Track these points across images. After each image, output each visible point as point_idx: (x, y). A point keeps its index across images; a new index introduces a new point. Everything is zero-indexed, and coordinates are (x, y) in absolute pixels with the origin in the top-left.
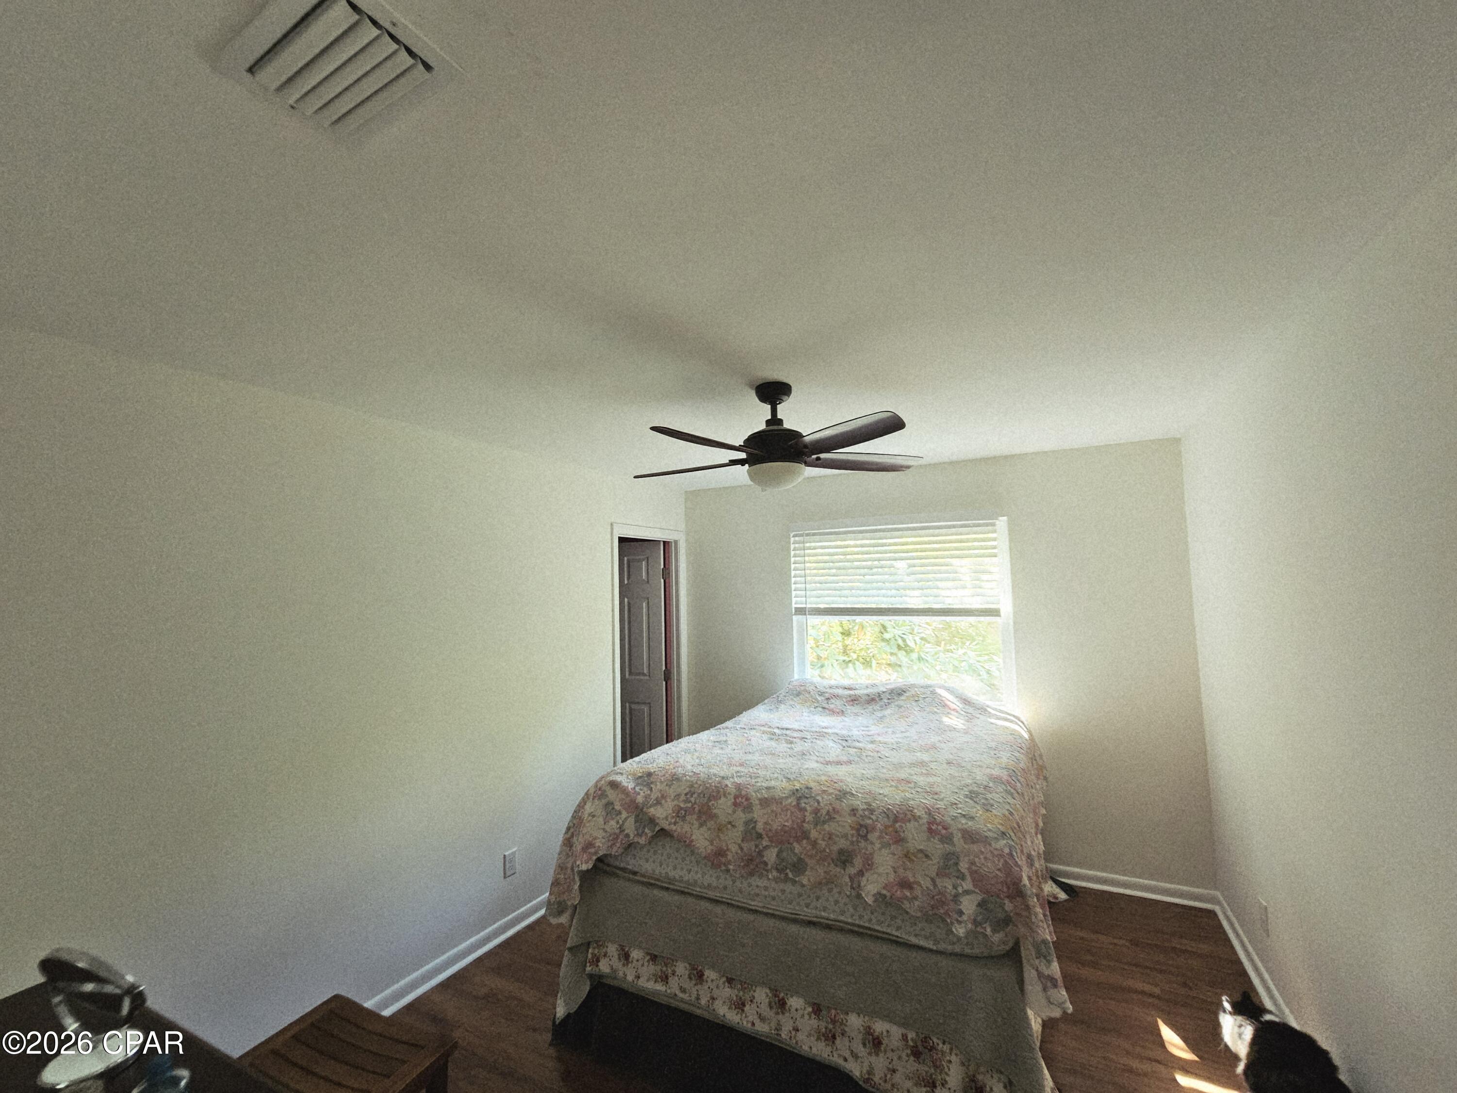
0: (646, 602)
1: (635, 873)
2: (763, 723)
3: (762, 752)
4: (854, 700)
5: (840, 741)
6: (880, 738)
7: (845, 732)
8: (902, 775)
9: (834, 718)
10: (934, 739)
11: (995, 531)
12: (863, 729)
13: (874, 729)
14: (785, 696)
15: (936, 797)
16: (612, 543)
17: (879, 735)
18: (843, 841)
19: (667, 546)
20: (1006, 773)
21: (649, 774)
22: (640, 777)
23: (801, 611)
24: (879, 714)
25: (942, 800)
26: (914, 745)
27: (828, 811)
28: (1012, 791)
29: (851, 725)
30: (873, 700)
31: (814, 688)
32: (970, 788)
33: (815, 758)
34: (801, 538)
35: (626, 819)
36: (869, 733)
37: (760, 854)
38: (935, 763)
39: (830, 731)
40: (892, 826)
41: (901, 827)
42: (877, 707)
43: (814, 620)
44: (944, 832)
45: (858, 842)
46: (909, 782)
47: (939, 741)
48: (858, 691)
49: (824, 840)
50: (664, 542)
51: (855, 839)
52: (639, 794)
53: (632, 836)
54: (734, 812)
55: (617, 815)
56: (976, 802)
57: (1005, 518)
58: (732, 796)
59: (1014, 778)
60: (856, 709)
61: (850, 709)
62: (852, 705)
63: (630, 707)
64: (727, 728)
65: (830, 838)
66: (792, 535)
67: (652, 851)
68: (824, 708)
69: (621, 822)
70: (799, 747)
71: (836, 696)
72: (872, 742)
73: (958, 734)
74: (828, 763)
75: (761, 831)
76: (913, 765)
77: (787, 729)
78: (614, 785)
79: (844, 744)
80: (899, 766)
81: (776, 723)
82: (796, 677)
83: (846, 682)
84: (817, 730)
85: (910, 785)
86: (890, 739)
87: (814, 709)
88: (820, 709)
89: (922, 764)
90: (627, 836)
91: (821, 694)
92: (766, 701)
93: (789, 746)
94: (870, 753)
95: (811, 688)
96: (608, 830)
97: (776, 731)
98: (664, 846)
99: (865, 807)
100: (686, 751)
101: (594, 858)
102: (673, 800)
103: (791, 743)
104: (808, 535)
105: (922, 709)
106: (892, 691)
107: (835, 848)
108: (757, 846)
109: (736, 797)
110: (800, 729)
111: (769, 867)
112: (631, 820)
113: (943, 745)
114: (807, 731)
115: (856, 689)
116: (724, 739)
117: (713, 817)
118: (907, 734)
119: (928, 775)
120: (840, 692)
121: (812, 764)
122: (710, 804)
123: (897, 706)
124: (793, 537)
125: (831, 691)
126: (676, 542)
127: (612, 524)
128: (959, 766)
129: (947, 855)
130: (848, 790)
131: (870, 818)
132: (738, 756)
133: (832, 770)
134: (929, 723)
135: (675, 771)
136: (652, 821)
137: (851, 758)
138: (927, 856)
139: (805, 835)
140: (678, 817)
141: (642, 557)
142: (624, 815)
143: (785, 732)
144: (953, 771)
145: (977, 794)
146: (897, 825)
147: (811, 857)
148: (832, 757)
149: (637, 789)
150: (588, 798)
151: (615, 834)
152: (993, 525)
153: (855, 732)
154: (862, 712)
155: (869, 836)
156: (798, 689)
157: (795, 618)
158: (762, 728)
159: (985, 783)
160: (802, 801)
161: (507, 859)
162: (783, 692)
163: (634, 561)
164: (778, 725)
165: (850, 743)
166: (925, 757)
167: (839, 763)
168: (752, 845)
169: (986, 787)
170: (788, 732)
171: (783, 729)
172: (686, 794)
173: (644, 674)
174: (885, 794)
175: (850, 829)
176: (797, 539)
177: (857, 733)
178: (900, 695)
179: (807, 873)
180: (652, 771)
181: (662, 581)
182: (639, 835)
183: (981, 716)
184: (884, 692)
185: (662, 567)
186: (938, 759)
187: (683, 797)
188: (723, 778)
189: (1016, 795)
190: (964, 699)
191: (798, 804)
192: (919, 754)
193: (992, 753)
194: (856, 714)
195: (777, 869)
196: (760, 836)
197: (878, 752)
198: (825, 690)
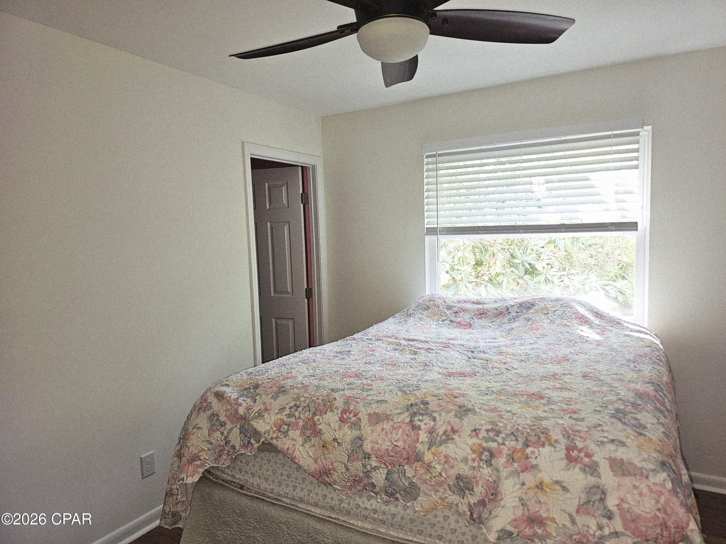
0: (288, 225)
1: (242, 487)
2: (390, 335)
3: (383, 363)
4: (482, 314)
5: (466, 352)
6: (510, 350)
7: (472, 344)
8: (533, 388)
9: (461, 330)
10: (564, 351)
11: (638, 142)
12: (489, 340)
13: (501, 341)
14: (414, 310)
15: (574, 416)
16: (244, 162)
17: (506, 347)
18: (462, 465)
19: (305, 170)
20: (651, 388)
21: (257, 386)
22: (246, 389)
23: (432, 231)
24: (507, 327)
25: (583, 420)
26: (544, 356)
27: (446, 431)
28: (662, 408)
29: (478, 336)
30: (501, 313)
31: (443, 303)
32: (616, 406)
33: (438, 369)
34: (434, 159)
35: (231, 430)
36: (496, 345)
37: (367, 474)
38: (569, 376)
39: (456, 342)
40: (523, 451)
41: (533, 453)
42: (506, 320)
43: (444, 239)
44: (586, 460)
45: (479, 467)
46: (542, 398)
47: (571, 353)
48: (487, 306)
49: (440, 464)
50: (302, 167)
51: (476, 464)
52: (240, 405)
53: (238, 447)
54: (340, 428)
55: (222, 426)
56: (625, 424)
57: (650, 127)
58: (339, 412)
59: (660, 393)
60: (484, 322)
61: (477, 322)
62: (481, 318)
63: (276, 322)
64: (354, 339)
65: (446, 462)
66: (425, 156)
67: (257, 465)
68: (451, 321)
69: (225, 432)
70: (421, 358)
71: (465, 310)
72: (500, 353)
73: (591, 346)
74: (450, 375)
75: (369, 451)
76: (544, 378)
77: (413, 340)
78: (219, 396)
79: (470, 356)
80: (529, 379)
81: (403, 334)
82: (428, 292)
83: (474, 298)
84: (443, 341)
85: (542, 401)
86: (518, 350)
87: (441, 322)
88: (448, 322)
89: (554, 376)
90: (233, 447)
91: (449, 308)
92: (396, 315)
93: (412, 357)
94: (496, 365)
95: (440, 302)
96: (214, 441)
97: (403, 342)
98: (269, 461)
99: (489, 427)
100: (304, 362)
101: (201, 470)
102: (277, 414)
103: (415, 353)
104: (440, 155)
105: (552, 322)
106: (521, 305)
107: (453, 473)
108: (364, 466)
109: (344, 411)
110: (426, 340)
111: (377, 489)
112: (236, 431)
113: (576, 357)
114: (434, 343)
115: (485, 303)
116: (348, 349)
117: (317, 433)
118: (535, 346)
119: (561, 389)
120: (469, 306)
121: (433, 376)
122: (316, 418)
123: (526, 319)
124: (426, 158)
125: (459, 305)
126: (314, 167)
127: (243, 143)
128: (598, 379)
129: (591, 488)
130: (470, 406)
131: (495, 441)
132: (356, 367)
133: (454, 382)
134: (560, 335)
135: (284, 382)
136: (256, 433)
137: (477, 370)
138: (565, 489)
139: (418, 458)
140: (280, 431)
141: (281, 183)
142: (229, 426)
143: (410, 343)
144: (590, 384)
145: (624, 413)
146: (529, 450)
147: (425, 481)
148: (456, 368)
149: (240, 400)
150: (195, 410)
151: (220, 446)
152: (637, 134)
153: (482, 344)
154: (490, 325)
155: (493, 462)
156: (427, 304)
157: (427, 238)
158: (389, 339)
159: (632, 400)
160: (416, 418)
161: (143, 460)
162: (413, 306)
163: (275, 186)
164: (405, 336)
165: (476, 355)
166: (557, 369)
167: (463, 375)
168: (358, 465)
169: (634, 405)
170: (413, 343)
171: (409, 340)
172: (291, 408)
173: (287, 292)
174: (514, 412)
175: (470, 452)
176: (430, 159)
177: (484, 344)
178: (529, 308)
179: (419, 498)
180: (260, 382)
181: (302, 205)
182: (244, 446)
183: (612, 328)
184: (512, 306)
185: (301, 191)
186: (572, 372)
187: (287, 411)
188: (333, 390)
189: (666, 413)
190: (596, 312)
191: (411, 421)
192: (550, 366)
193: (632, 365)
194: (483, 327)
195: (386, 493)
196: (368, 456)
197: (505, 363)
198: (452, 304)
